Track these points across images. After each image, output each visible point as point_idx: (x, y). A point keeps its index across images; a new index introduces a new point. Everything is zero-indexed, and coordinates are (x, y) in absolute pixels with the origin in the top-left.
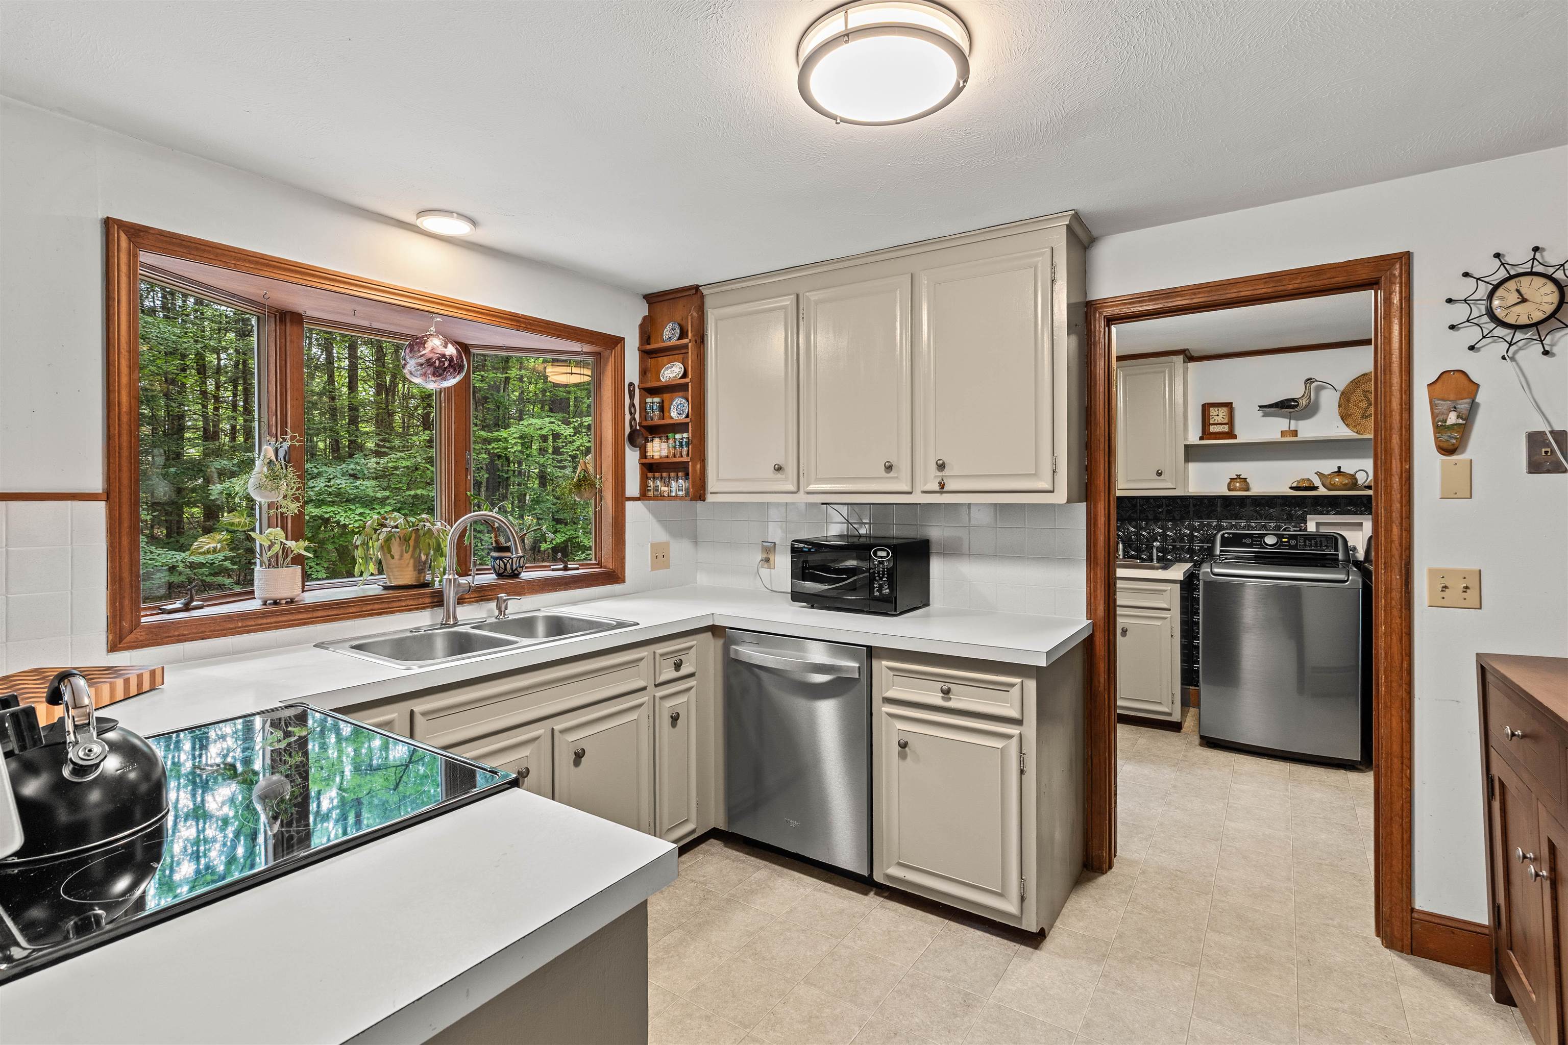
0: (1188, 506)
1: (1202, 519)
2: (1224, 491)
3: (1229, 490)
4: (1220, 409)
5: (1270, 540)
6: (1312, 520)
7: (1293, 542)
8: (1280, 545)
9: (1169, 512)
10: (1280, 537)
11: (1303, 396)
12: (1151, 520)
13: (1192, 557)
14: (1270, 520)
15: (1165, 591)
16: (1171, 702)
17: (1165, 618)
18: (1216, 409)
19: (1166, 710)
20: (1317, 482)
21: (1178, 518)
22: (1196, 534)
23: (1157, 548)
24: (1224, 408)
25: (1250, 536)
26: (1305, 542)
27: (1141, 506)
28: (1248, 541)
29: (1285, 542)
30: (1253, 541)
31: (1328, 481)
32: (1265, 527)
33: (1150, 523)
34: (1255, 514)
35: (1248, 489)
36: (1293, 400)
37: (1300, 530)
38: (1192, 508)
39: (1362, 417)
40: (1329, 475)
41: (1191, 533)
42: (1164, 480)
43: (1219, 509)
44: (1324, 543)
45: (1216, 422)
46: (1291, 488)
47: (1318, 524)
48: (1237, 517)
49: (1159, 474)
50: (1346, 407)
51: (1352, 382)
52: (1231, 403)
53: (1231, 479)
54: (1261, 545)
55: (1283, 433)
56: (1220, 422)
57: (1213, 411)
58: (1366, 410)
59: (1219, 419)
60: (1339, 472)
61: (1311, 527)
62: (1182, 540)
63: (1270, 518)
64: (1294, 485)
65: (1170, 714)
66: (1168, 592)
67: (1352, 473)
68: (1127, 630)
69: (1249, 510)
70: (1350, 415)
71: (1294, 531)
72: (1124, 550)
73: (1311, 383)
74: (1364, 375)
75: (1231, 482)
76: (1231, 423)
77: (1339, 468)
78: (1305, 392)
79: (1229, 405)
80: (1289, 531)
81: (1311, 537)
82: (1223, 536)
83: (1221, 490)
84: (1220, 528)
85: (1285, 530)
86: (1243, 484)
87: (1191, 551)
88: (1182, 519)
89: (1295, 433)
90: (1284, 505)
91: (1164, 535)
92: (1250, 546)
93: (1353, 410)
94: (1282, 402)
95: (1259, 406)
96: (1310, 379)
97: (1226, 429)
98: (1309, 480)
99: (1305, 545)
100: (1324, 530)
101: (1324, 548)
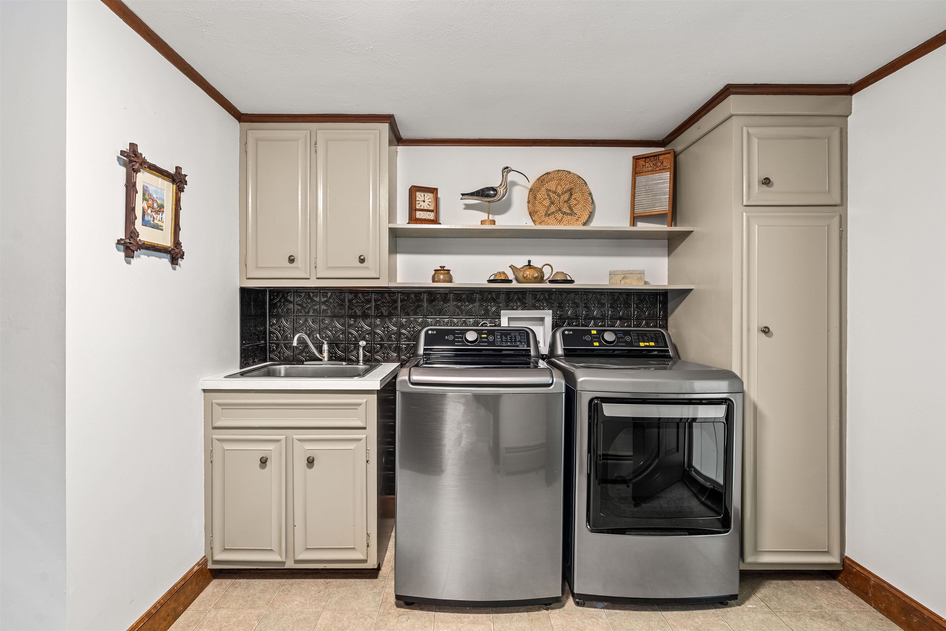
0: (395, 301)
1: (409, 315)
2: (429, 283)
3: (434, 281)
4: (426, 195)
5: (471, 336)
6: (505, 315)
7: (491, 338)
8: (480, 342)
9: (377, 307)
10: (479, 332)
11: (501, 185)
12: (359, 316)
13: (399, 356)
14: (470, 315)
15: (360, 405)
16: (365, 545)
17: (359, 440)
18: (422, 194)
19: (361, 557)
20: (511, 276)
21: (385, 313)
22: (403, 331)
23: (364, 348)
24: (430, 194)
25: (452, 332)
26: (501, 338)
27: (350, 301)
28: (451, 338)
29: (484, 338)
30: (455, 337)
31: (521, 274)
32: (465, 323)
33: (358, 320)
34: (457, 310)
35: (450, 281)
36: (493, 189)
37: (495, 326)
38: (399, 304)
39: (546, 215)
40: (522, 268)
41: (399, 330)
42: (367, 268)
43: (425, 304)
44: (518, 338)
45: (422, 208)
46: (490, 281)
47: (510, 319)
48: (440, 312)
49: (362, 261)
50: (534, 204)
51: (538, 179)
52: (437, 189)
53: (436, 270)
54: (462, 342)
55: (483, 222)
56: (426, 208)
57: (419, 196)
58: (548, 208)
59: (425, 206)
60: (529, 265)
61: (504, 323)
62: (389, 338)
63: (470, 313)
64: (492, 278)
65: (365, 561)
66: (363, 406)
67: (540, 267)
68: (313, 460)
69: (451, 305)
70: (537, 212)
71: (491, 326)
72: (329, 352)
73: (508, 172)
74: (547, 173)
75: (435, 273)
76: (436, 210)
77: (529, 262)
78: (502, 181)
79: (433, 191)
80: (486, 326)
81: (506, 333)
82: (427, 332)
83: (426, 281)
84: (424, 324)
85: (482, 326)
86: (447, 276)
87: (398, 350)
88: (390, 315)
89: (493, 222)
90: (482, 300)
91: (372, 333)
92: (452, 343)
93: (539, 208)
94: (483, 190)
95: (463, 195)
96: (507, 168)
97: (431, 216)
98: (504, 273)
99: (502, 341)
100: (515, 325)
101: (518, 343)
